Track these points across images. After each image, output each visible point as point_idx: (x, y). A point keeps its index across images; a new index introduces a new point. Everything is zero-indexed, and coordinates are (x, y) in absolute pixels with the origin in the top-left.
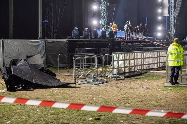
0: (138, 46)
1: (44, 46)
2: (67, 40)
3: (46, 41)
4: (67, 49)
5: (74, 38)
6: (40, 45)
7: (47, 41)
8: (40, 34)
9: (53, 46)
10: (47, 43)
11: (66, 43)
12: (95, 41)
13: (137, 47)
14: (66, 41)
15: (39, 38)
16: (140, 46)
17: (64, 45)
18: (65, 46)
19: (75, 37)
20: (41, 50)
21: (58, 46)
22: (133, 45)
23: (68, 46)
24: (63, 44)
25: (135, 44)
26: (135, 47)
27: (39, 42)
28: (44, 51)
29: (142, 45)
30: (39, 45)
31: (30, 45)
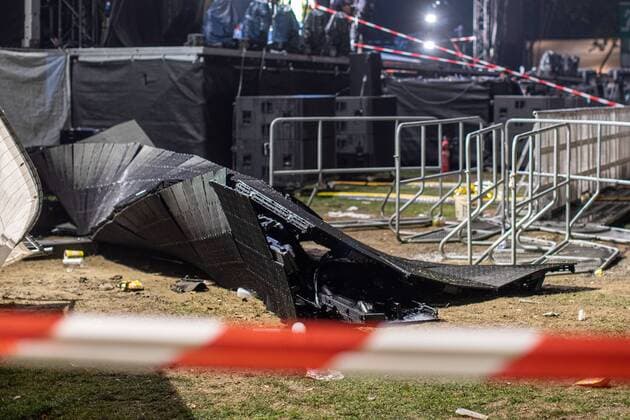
0: (461, 90)
1: (62, 84)
2: (199, 56)
3: (72, 58)
4: (201, 101)
5: (219, 44)
6: (49, 80)
7: (76, 57)
8: (33, 24)
9: (116, 84)
10: (75, 67)
11: (197, 68)
12: (296, 64)
13: (456, 96)
14: (193, 58)
15: (26, 43)
16: (470, 91)
17: (184, 81)
18: (189, 86)
19: (219, 38)
20: (53, 106)
21: (146, 83)
22: (434, 87)
23: (204, 85)
24: (177, 73)
25: (441, 79)
26: (446, 94)
27: (45, 63)
28: (66, 107)
29: (479, 87)
30: (43, 78)
31: (8, 78)
